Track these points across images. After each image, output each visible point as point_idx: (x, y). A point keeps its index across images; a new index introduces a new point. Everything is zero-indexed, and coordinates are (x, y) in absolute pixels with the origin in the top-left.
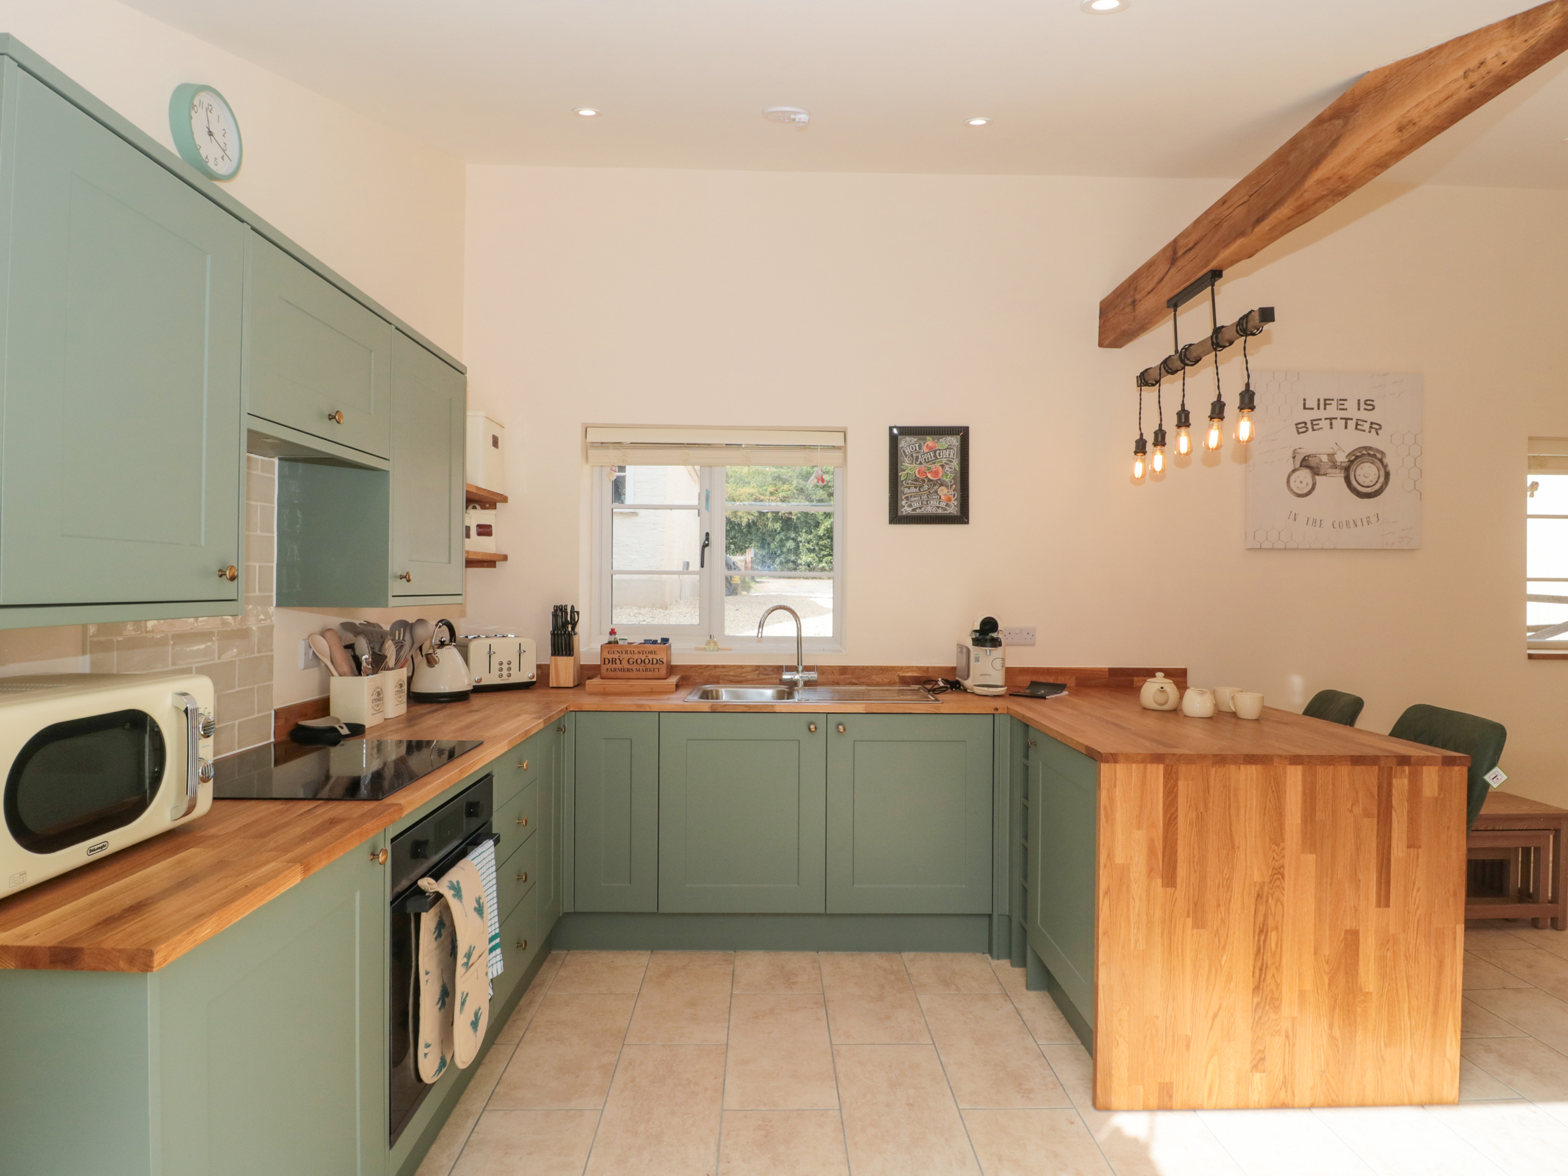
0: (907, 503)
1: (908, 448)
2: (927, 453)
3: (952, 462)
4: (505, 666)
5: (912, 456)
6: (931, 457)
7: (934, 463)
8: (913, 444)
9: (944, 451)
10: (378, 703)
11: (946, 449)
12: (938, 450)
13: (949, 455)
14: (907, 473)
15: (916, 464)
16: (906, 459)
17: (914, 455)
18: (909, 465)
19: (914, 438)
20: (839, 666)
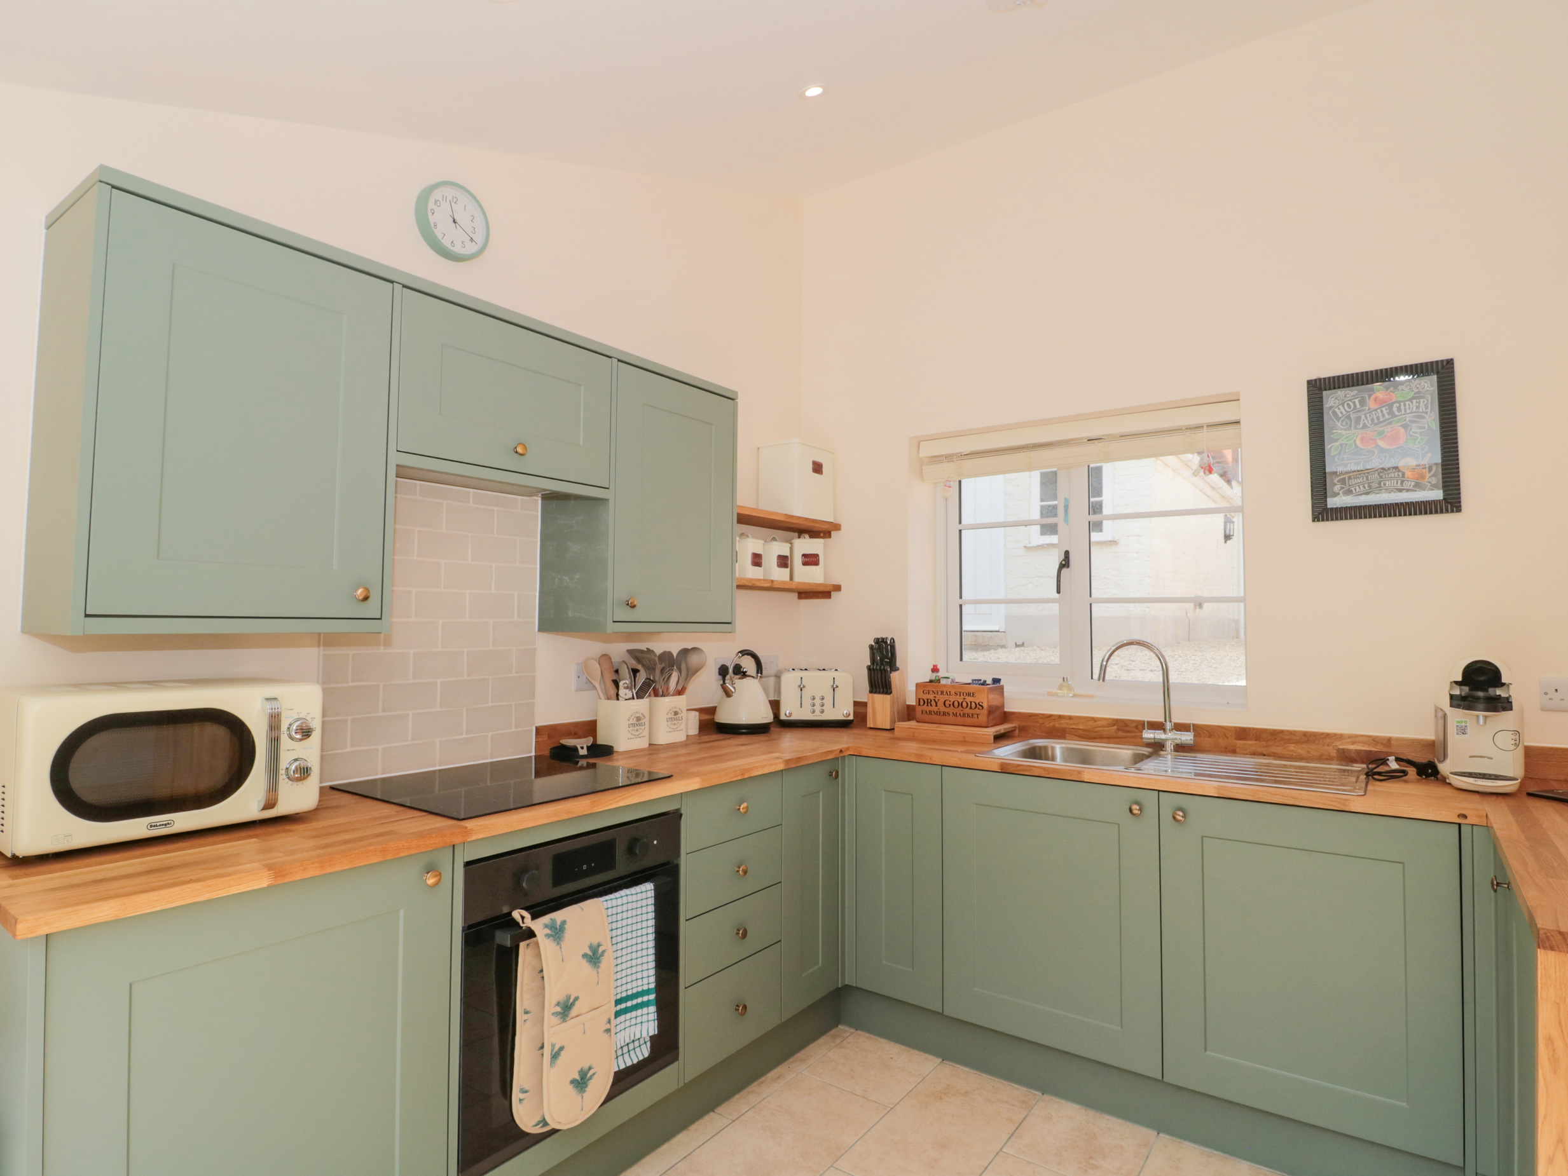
0: (1342, 488)
1: (1341, 407)
2: (1375, 410)
3: (1423, 418)
4: (818, 701)
5: (1349, 417)
6: (1383, 416)
7: (1390, 423)
8: (1351, 400)
9: (1407, 403)
10: (638, 728)
11: (1411, 400)
12: (1394, 403)
13: (1418, 407)
14: (1341, 445)
15: (1356, 428)
16: (1339, 424)
17: (1353, 416)
18: (1343, 432)
19: (1352, 391)
20: (1235, 727)
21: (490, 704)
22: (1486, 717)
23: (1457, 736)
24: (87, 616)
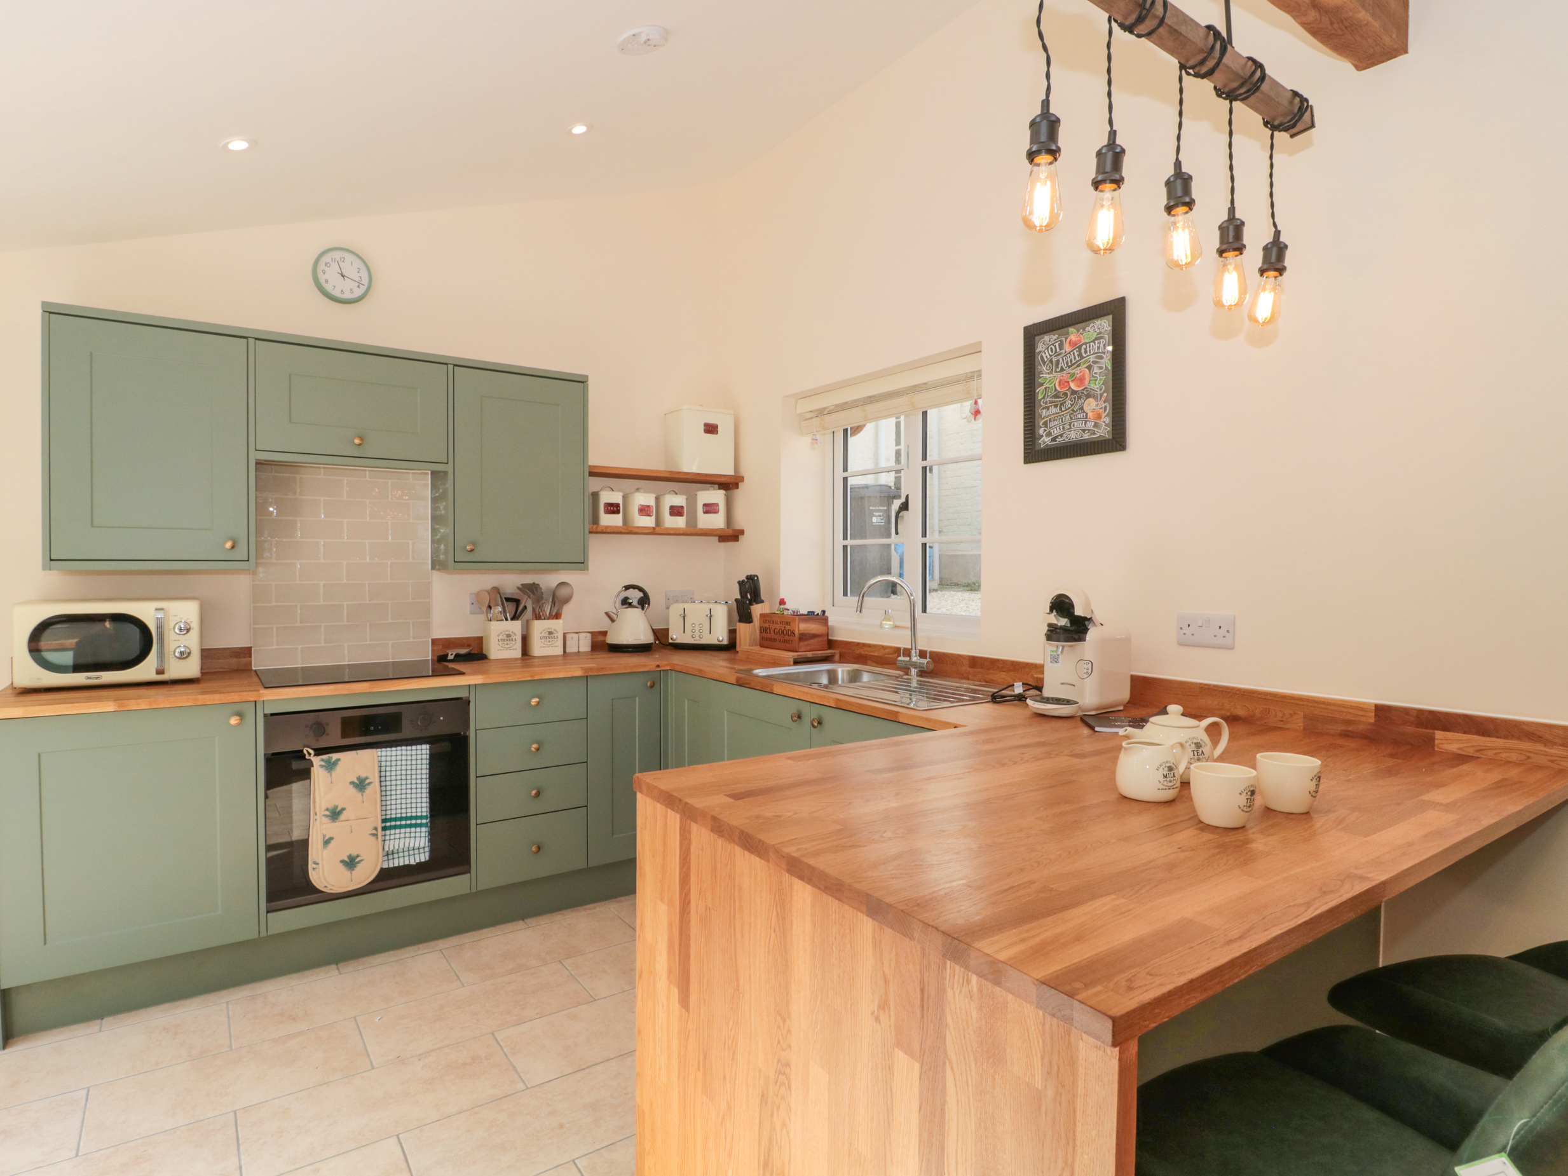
0: (1045, 431)
1: (1046, 351)
2: (1069, 353)
3: (1101, 358)
5: (1051, 361)
6: (1075, 358)
7: (1079, 365)
8: (1053, 344)
9: (1091, 344)
10: (509, 642)
11: (1094, 341)
12: (1082, 345)
13: (1099, 348)
14: (1046, 388)
15: (1056, 372)
16: (1045, 369)
17: (1054, 360)
18: (1047, 376)
19: (1054, 335)
20: (969, 656)
21: (390, 621)
22: (1063, 647)
23: (1051, 664)
24: (51, 560)
